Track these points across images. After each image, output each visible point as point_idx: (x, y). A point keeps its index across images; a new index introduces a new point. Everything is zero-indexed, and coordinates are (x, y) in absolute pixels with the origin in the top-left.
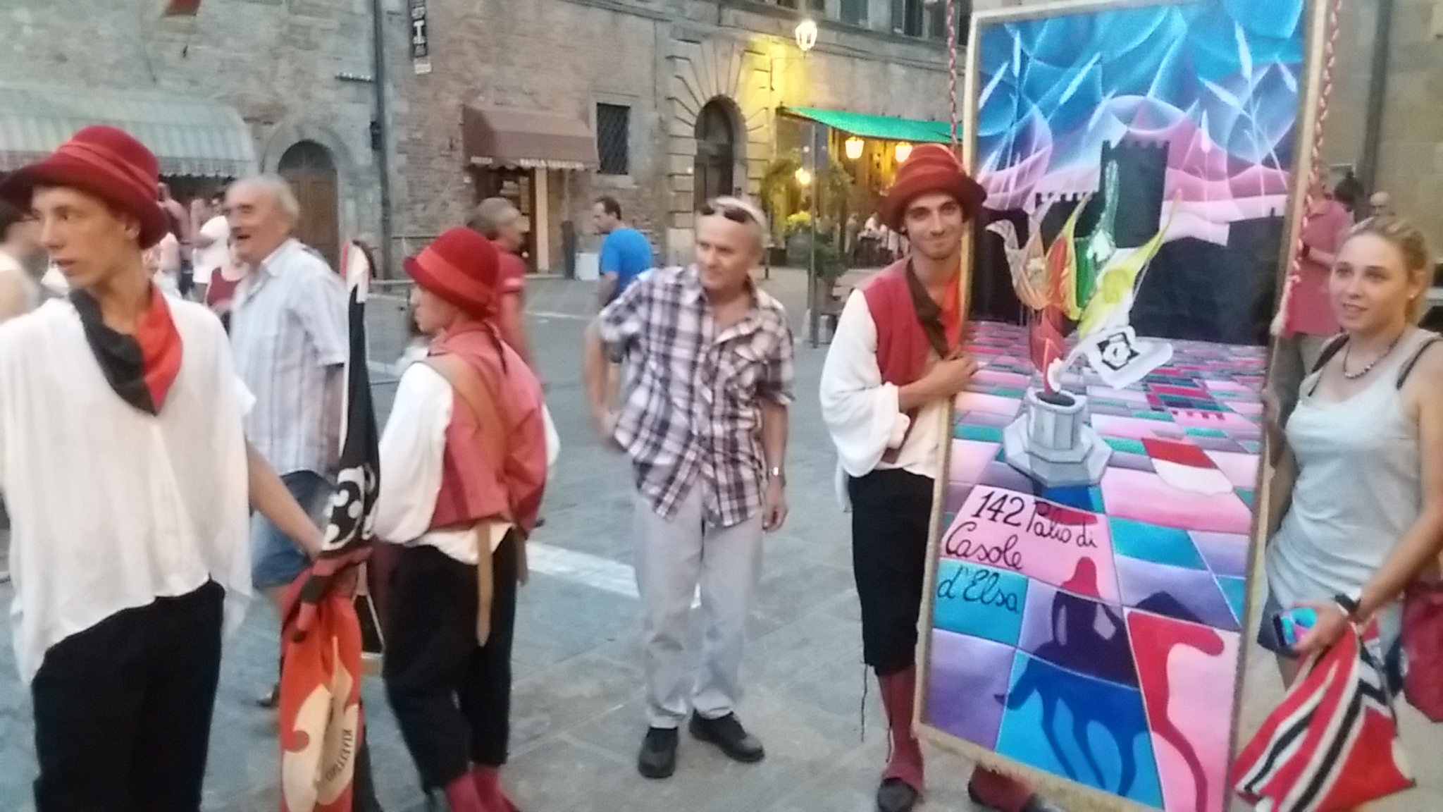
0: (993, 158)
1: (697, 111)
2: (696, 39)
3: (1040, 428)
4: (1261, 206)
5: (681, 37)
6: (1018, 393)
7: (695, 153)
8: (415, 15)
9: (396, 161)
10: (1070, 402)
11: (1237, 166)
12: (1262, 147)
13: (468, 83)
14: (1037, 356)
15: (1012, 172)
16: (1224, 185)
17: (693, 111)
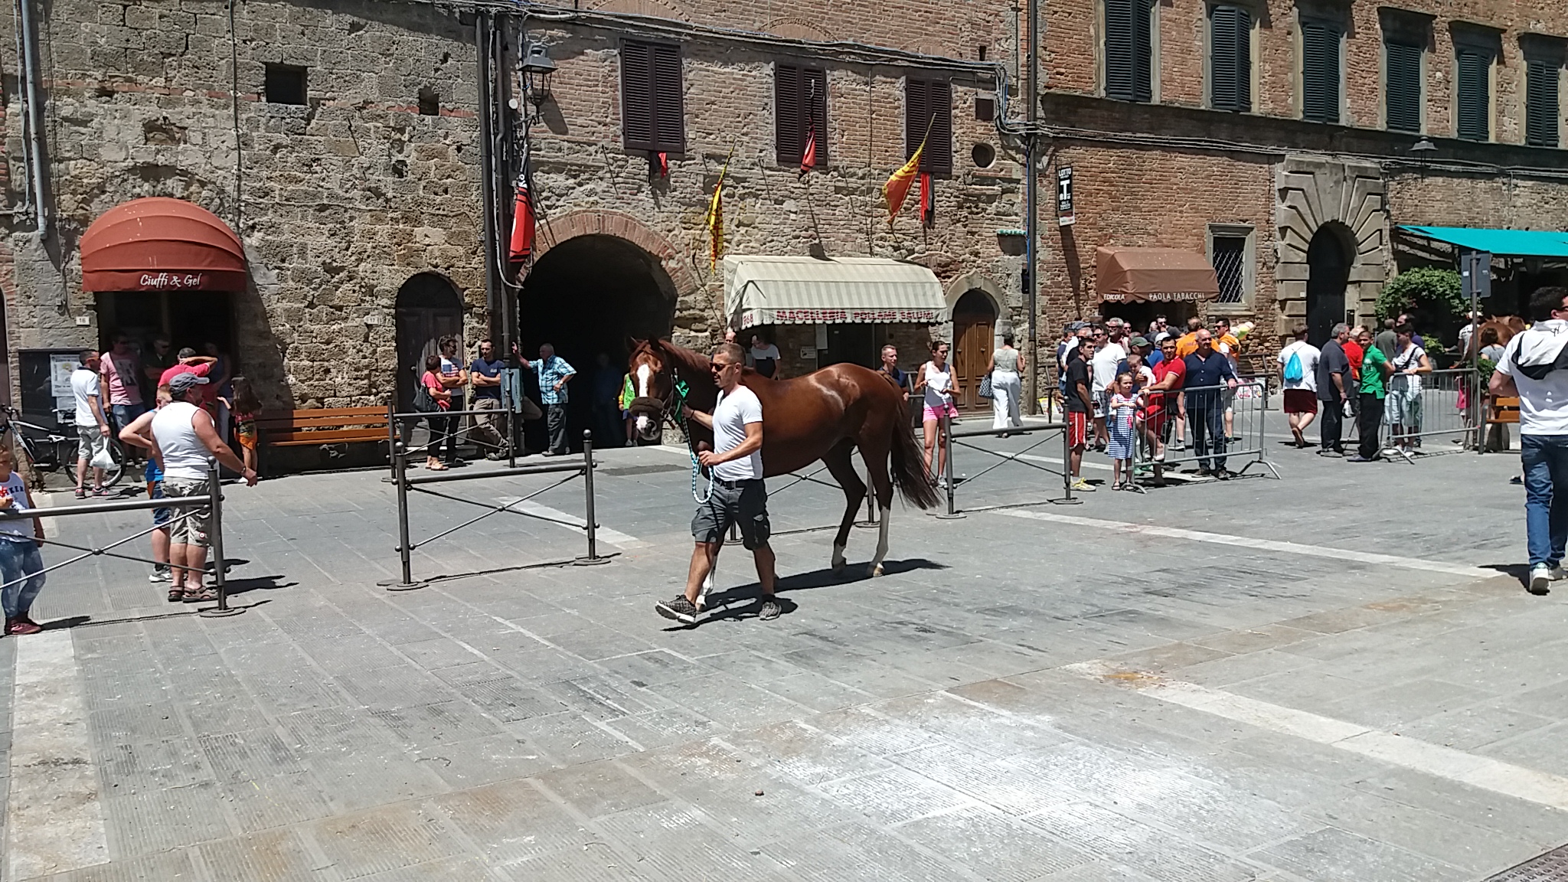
1: (1309, 237)
2: (1308, 170)
5: (1295, 169)
7: (1308, 278)
8: (1061, 175)
9: (1042, 301)
13: (1101, 229)
17: (1307, 238)
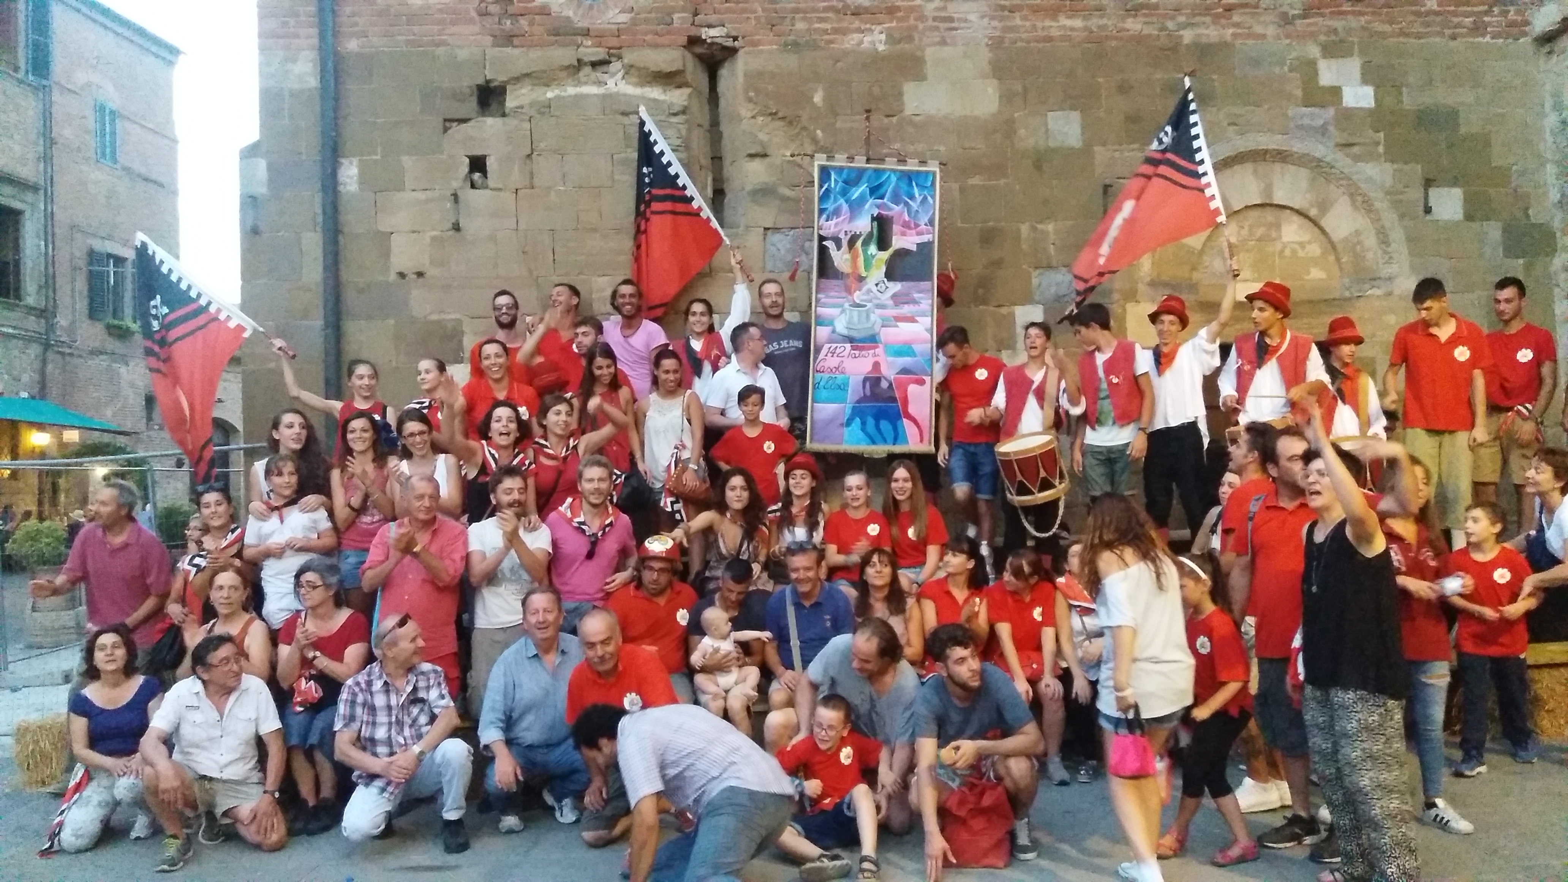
0: (824, 216)
3: (851, 317)
4: (926, 238)
6: (841, 306)
10: (865, 306)
11: (917, 226)
12: (924, 220)
14: (849, 291)
15: (832, 223)
16: (914, 232)
